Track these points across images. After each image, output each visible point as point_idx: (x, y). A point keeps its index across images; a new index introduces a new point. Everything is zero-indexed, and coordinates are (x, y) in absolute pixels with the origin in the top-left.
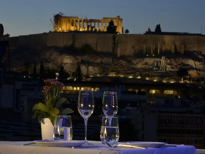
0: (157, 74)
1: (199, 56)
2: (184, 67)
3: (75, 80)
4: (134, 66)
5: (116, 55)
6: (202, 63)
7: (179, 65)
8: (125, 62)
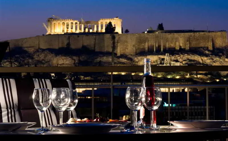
1: (205, 52)
2: (189, 63)
5: (116, 54)
6: (210, 58)
7: (185, 60)
8: (126, 61)
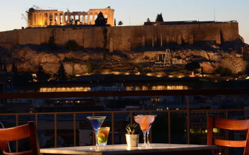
0: (161, 69)
1: (212, 46)
2: (194, 59)
3: (58, 80)
4: (132, 61)
5: (108, 50)
6: (217, 53)
7: (188, 57)
8: (120, 58)
